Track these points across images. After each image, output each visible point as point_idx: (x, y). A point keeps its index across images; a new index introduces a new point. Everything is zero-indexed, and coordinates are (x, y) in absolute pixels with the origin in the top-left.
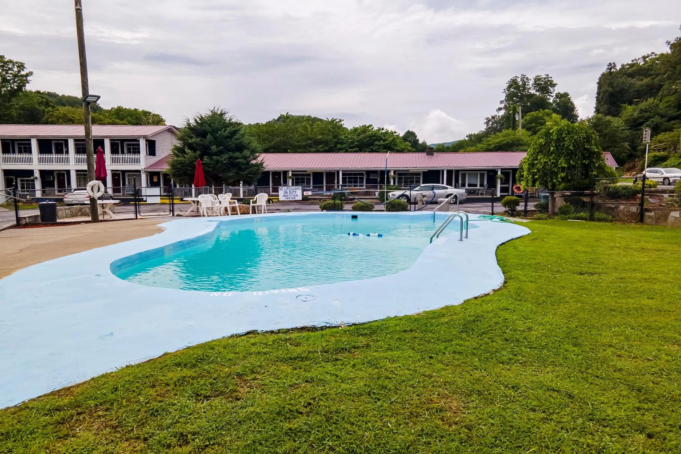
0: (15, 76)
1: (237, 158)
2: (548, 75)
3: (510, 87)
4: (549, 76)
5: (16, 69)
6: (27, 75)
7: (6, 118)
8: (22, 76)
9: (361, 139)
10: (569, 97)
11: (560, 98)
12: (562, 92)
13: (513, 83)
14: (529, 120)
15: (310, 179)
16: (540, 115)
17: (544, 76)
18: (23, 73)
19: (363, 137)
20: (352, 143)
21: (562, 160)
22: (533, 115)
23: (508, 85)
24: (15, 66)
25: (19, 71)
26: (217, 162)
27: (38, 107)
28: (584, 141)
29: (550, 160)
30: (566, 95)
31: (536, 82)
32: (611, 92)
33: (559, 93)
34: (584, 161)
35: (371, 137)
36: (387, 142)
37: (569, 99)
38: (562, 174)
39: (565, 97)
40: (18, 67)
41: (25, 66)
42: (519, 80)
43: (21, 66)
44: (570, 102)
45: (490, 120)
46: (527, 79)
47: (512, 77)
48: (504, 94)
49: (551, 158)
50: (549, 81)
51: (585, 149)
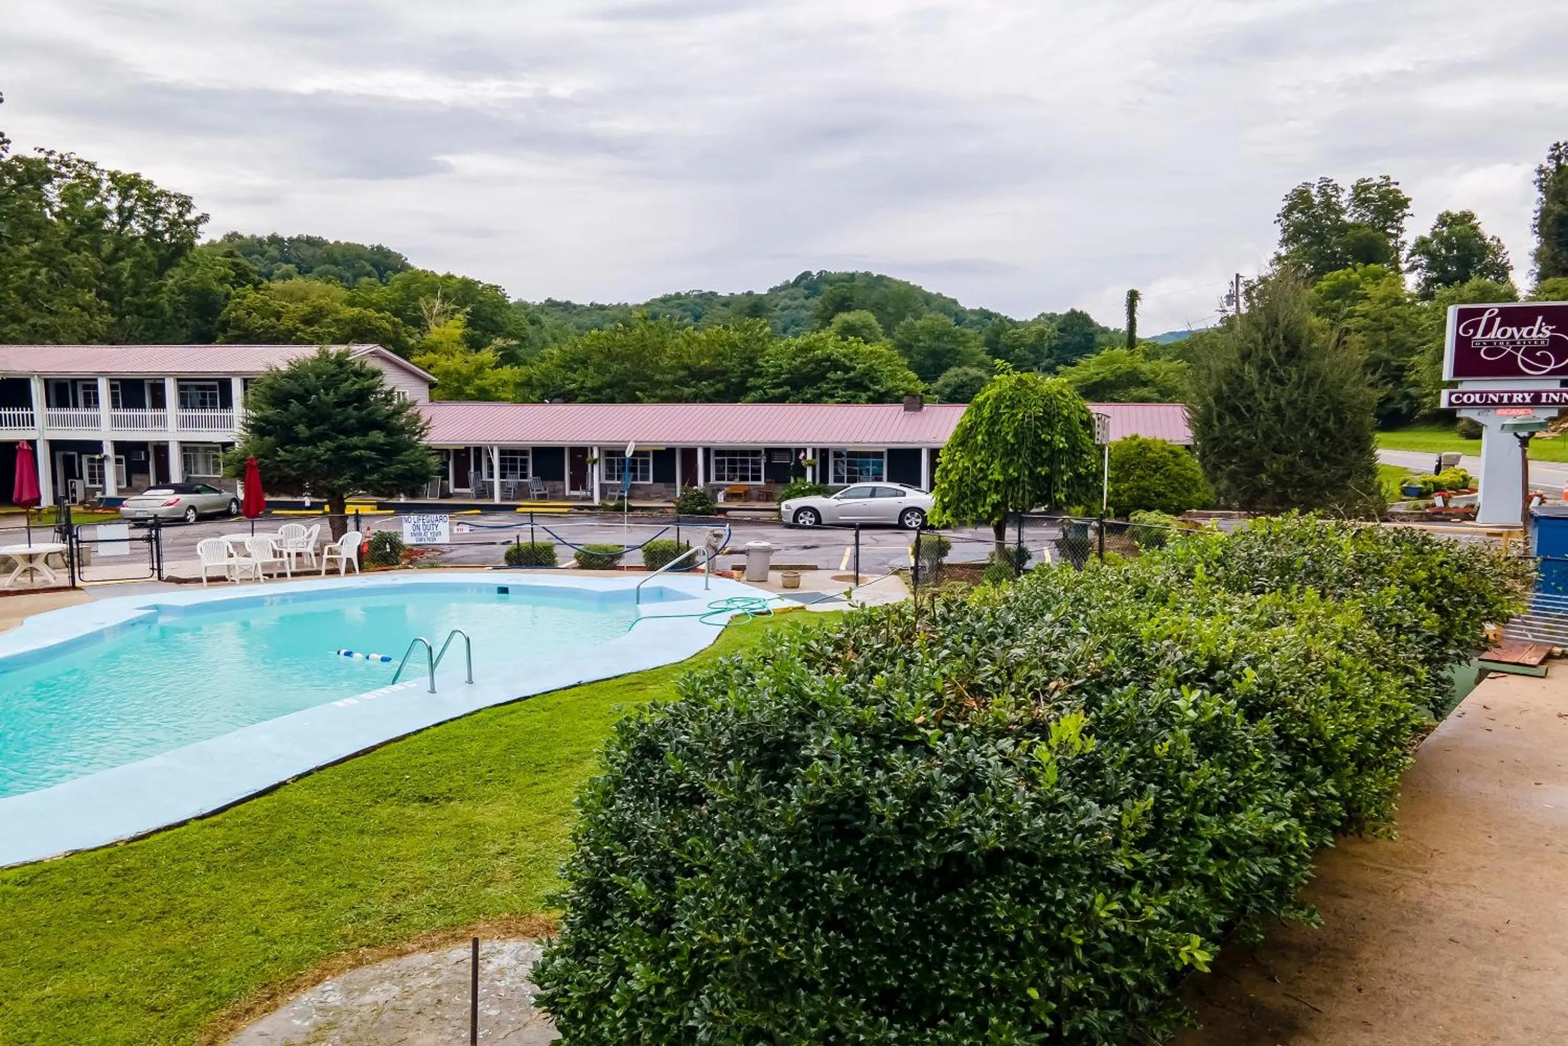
0: (174, 224)
1: (356, 447)
2: (1388, 178)
3: (1290, 210)
4: (1392, 181)
5: (174, 210)
6: (198, 221)
7: (150, 312)
8: (188, 224)
9: (796, 368)
10: (1476, 222)
11: (1450, 226)
12: (1456, 211)
13: (1300, 200)
14: (1328, 292)
15: (647, 462)
16: (1355, 276)
17: (1378, 180)
18: (189, 217)
19: (802, 363)
20: (777, 375)
21: (996, 465)
22: (1337, 278)
23: (1286, 203)
24: (173, 204)
25: (181, 215)
26: (310, 457)
27: (215, 286)
28: (1037, 427)
29: (975, 464)
30: (1466, 217)
31: (1358, 195)
32: (1560, 215)
33: (1448, 214)
34: (1039, 469)
35: (818, 362)
36: (852, 374)
37: (1474, 228)
38: (994, 497)
39: (1463, 223)
40: (178, 204)
41: (193, 202)
42: (1314, 191)
43: (185, 203)
44: (1476, 236)
45: (1253, 288)
46: (1336, 188)
47: (1296, 183)
48: (1278, 224)
49: (977, 458)
50: (1390, 192)
51: (1043, 442)
